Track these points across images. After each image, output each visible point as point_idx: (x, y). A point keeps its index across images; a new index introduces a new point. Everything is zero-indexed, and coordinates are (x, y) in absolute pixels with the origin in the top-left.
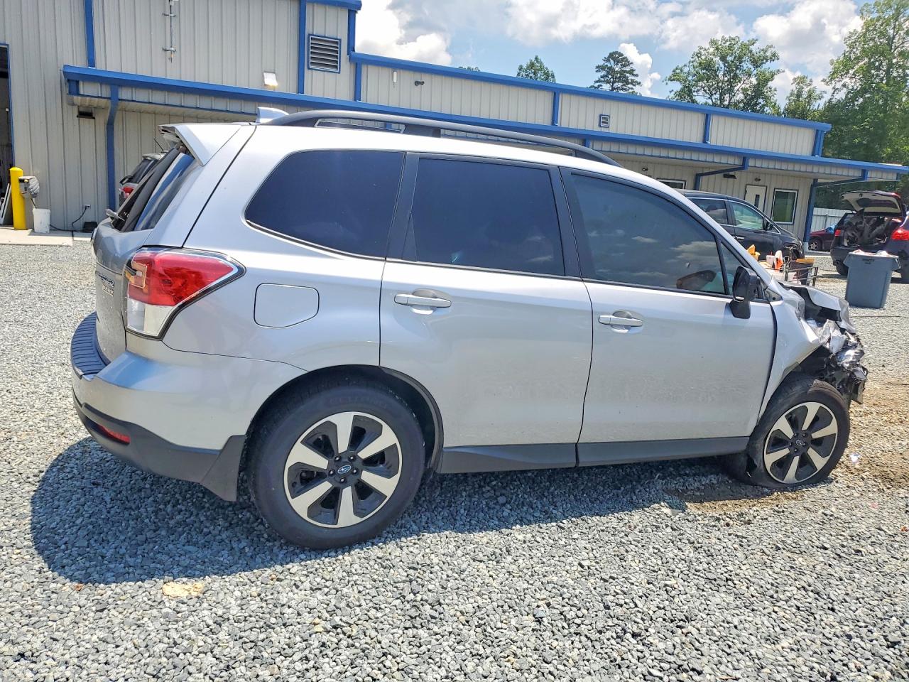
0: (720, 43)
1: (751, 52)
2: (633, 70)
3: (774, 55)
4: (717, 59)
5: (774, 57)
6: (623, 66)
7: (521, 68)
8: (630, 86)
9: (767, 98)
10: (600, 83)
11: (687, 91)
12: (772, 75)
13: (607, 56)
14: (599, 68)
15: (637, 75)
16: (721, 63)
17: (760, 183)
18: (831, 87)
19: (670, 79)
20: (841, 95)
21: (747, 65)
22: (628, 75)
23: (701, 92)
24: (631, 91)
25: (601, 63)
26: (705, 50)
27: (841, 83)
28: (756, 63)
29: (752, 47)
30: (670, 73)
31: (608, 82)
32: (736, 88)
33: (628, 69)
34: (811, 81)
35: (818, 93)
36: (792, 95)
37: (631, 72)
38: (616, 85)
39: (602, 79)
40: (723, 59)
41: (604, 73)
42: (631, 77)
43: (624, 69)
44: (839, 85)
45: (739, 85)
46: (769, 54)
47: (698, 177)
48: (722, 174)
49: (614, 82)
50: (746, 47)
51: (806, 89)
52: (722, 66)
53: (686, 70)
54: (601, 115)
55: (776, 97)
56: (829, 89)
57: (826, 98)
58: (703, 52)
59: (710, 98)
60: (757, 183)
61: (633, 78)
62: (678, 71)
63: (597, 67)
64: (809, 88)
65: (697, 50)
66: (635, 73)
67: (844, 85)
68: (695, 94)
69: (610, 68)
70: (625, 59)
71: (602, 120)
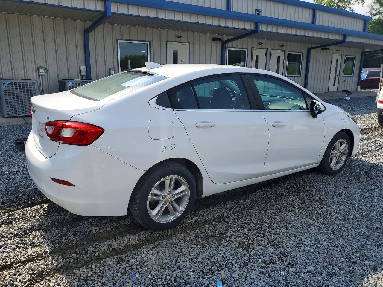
17: (339, 52)
47: (309, 50)
48: (321, 48)
54: (256, 10)
60: (337, 52)
71: (257, 13)
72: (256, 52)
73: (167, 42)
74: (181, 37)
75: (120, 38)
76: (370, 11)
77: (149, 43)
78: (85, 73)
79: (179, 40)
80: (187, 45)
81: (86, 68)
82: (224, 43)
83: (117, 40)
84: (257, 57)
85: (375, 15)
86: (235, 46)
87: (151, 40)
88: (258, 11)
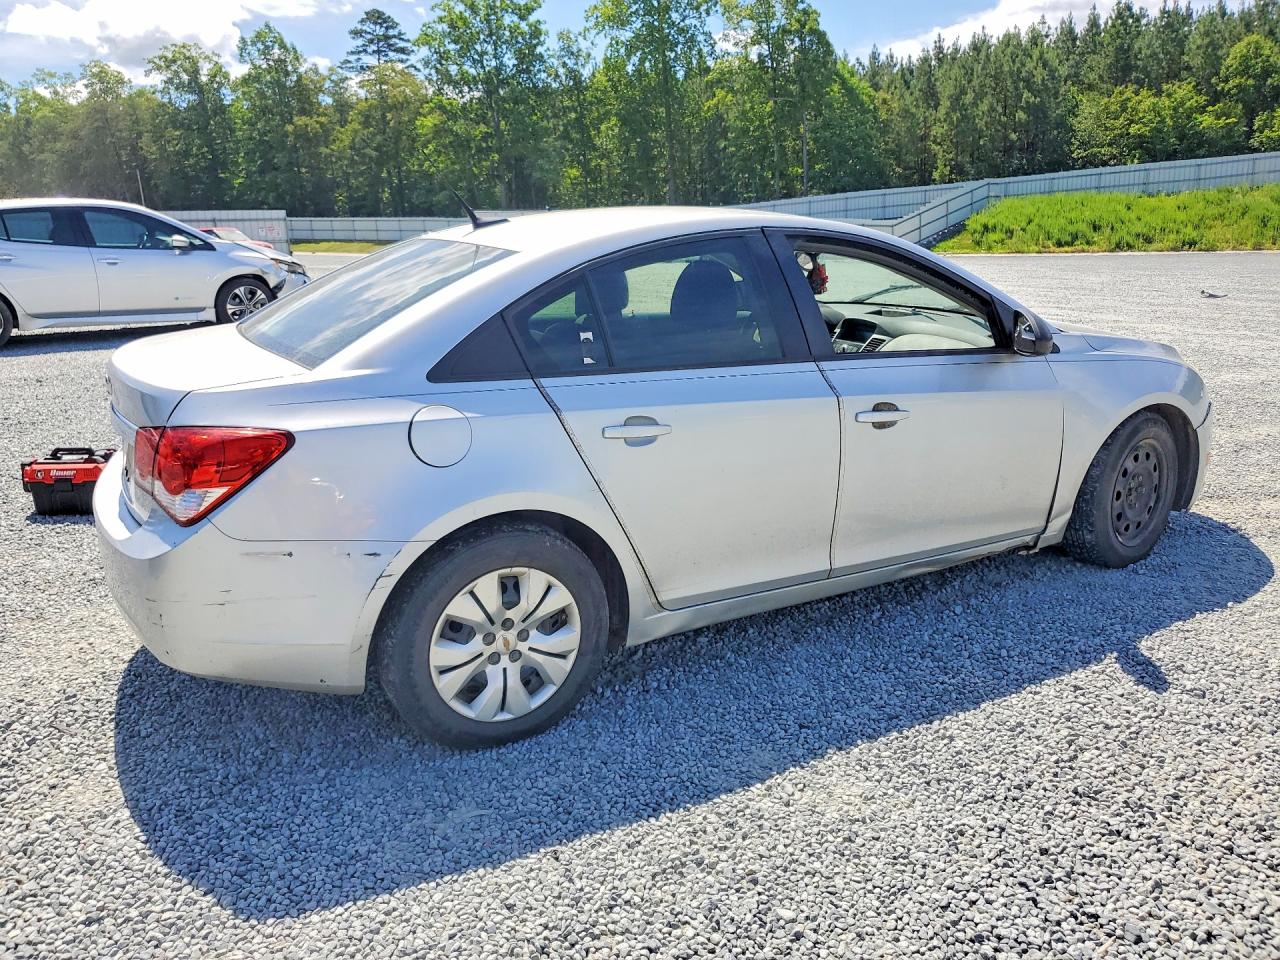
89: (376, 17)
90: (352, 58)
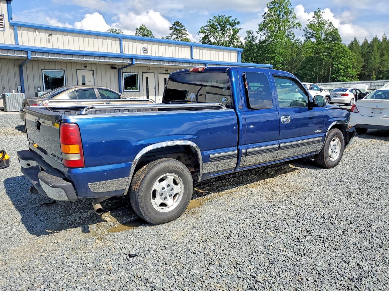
0: (217, 17)
1: (229, 21)
2: (185, 29)
3: (238, 22)
4: (216, 24)
5: (238, 23)
6: (180, 27)
7: (137, 29)
8: (184, 35)
9: (237, 39)
10: (171, 35)
11: (207, 37)
12: (238, 30)
13: (174, 23)
14: (171, 28)
15: (186, 31)
16: (218, 25)
18: (259, 34)
19: (200, 32)
20: (263, 38)
21: (228, 26)
22: (183, 31)
23: (212, 38)
24: (185, 37)
25: (172, 26)
26: (212, 20)
27: (263, 33)
28: (232, 25)
29: (230, 19)
30: (199, 30)
31: (175, 34)
32: (225, 36)
33: (182, 28)
34: (253, 32)
35: (255, 37)
36: (246, 38)
37: (184, 29)
38: (179, 35)
39: (173, 33)
40: (219, 24)
41: (173, 30)
42: (184, 32)
43: (181, 28)
44: (262, 34)
45: (227, 34)
46: (236, 22)
49: (177, 34)
50: (227, 19)
51: (251, 35)
52: (219, 26)
53: (206, 28)
55: (241, 39)
56: (259, 35)
57: (259, 38)
58: (211, 21)
59: (216, 40)
61: (185, 32)
62: (203, 29)
63: (170, 28)
64: (252, 35)
65: (209, 20)
66: (186, 30)
67: (264, 34)
68: (210, 38)
69: (175, 28)
70: (181, 24)
71: (144, 50)
72: (145, 75)
73: (77, 70)
74: (87, 67)
75: (44, 68)
76: (305, 35)
77: (64, 71)
78: (20, 90)
79: (86, 68)
80: (92, 72)
81: (21, 86)
82: (119, 70)
83: (42, 70)
84: (147, 79)
85: (310, 37)
86: (129, 71)
87: (65, 69)
88: (144, 49)
89: (177, 23)
90: (170, 35)
